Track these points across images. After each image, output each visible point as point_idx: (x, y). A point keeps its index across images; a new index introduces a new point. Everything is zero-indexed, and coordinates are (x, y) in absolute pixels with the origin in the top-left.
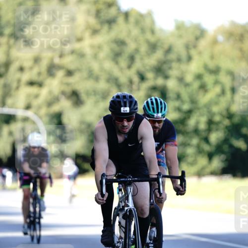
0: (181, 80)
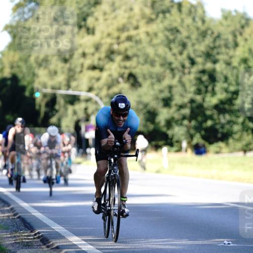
0: (228, 64)
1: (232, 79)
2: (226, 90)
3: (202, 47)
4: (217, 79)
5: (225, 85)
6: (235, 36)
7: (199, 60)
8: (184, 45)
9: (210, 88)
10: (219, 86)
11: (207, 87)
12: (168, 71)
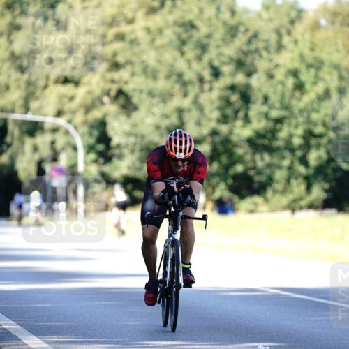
1: (274, 98)
2: (266, 116)
3: (230, 51)
4: (253, 98)
5: (265, 109)
6: (280, 35)
7: (226, 69)
8: (204, 48)
9: (241, 114)
10: (256, 109)
11: (236, 112)
12: (177, 87)
